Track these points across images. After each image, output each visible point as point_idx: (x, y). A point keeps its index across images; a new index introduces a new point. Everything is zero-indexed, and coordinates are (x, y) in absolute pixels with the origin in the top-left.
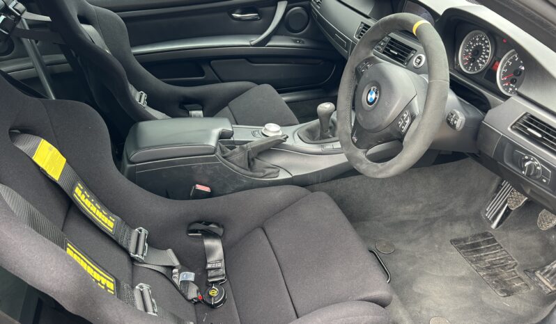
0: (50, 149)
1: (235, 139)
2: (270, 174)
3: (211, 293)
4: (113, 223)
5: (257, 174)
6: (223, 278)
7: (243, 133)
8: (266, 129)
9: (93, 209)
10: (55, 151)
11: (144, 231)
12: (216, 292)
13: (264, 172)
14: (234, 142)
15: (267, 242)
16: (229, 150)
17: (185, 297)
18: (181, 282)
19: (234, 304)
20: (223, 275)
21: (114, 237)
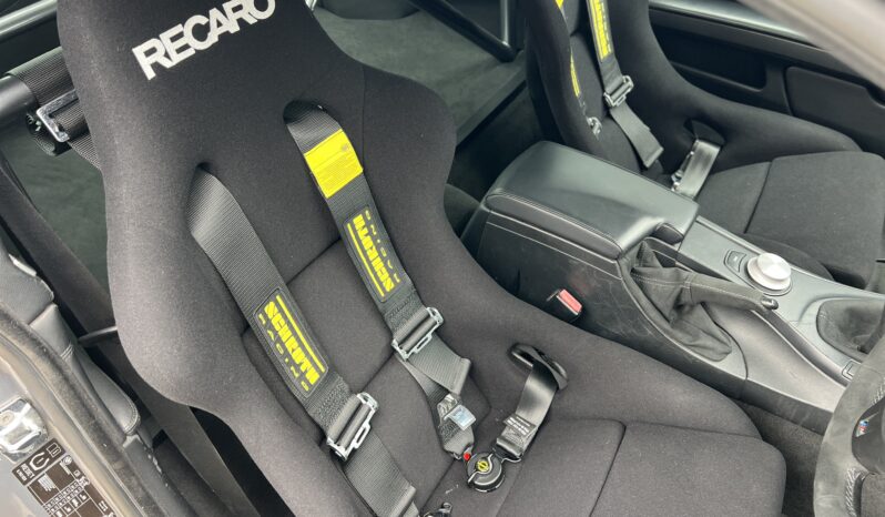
0: (344, 148)
1: (681, 251)
2: (704, 347)
3: (479, 464)
4: (393, 285)
5: (679, 335)
6: (517, 454)
7: (710, 245)
8: (756, 262)
9: (372, 254)
10: (351, 152)
11: (437, 318)
12: (486, 468)
13: (696, 337)
14: (675, 254)
15: (610, 459)
16: (657, 263)
17: (441, 442)
18: (449, 419)
19: (499, 505)
20: (521, 450)
21: (380, 307)
